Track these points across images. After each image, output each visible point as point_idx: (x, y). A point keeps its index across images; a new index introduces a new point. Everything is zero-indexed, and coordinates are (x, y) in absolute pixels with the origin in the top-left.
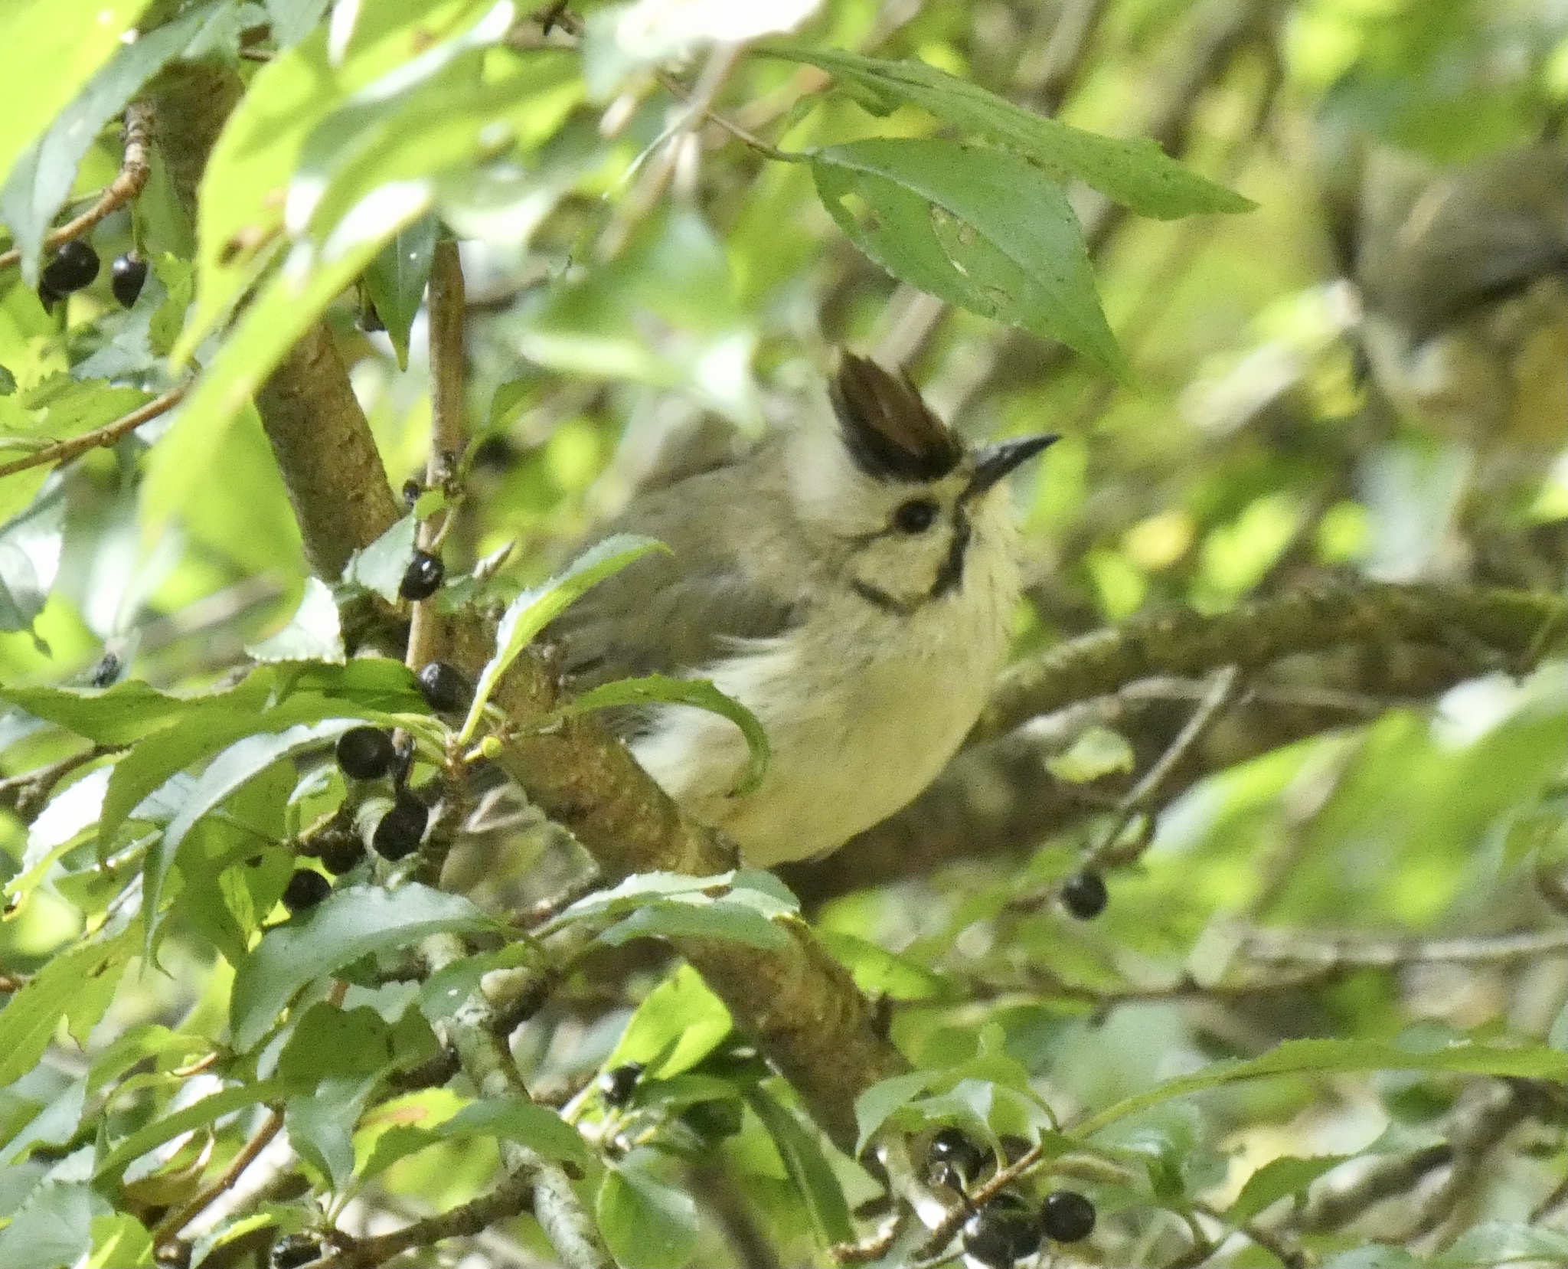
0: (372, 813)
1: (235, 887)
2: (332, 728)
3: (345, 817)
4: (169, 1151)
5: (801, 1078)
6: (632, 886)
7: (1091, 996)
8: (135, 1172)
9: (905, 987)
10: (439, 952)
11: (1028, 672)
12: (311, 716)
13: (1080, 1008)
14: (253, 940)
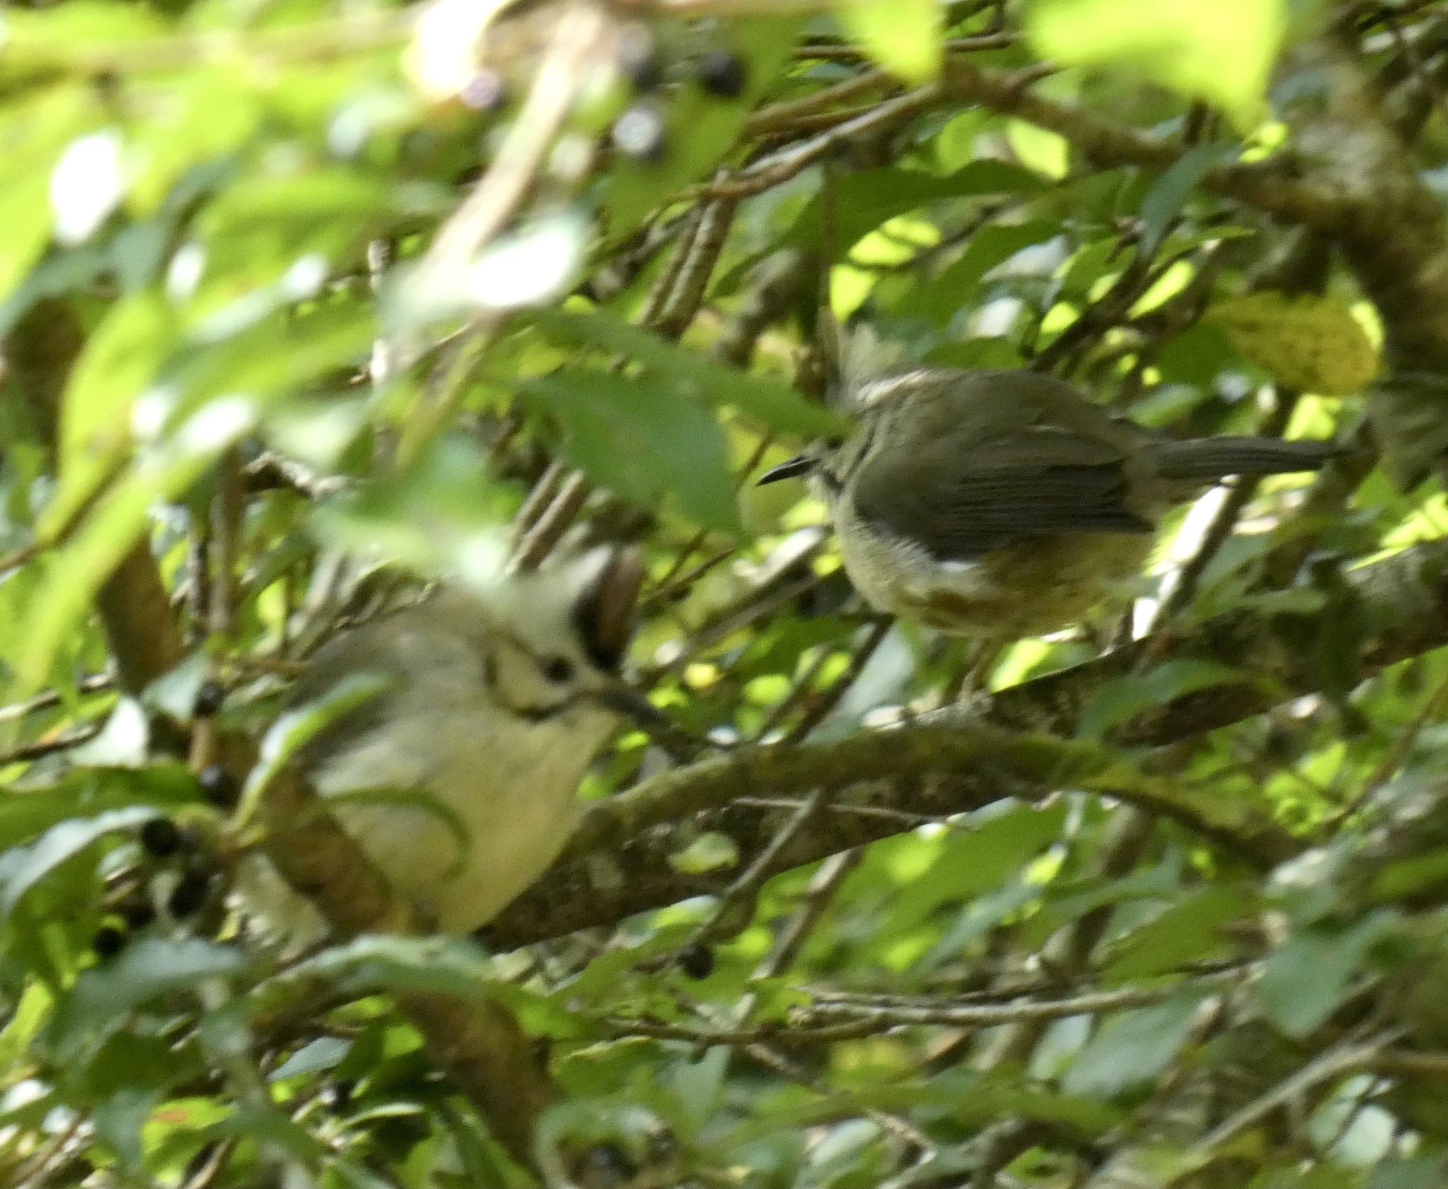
0: (164, 885)
1: (55, 937)
2: (136, 815)
3: (142, 889)
5: (481, 1101)
6: (364, 946)
7: (692, 1037)
9: (560, 1029)
10: (214, 995)
12: (119, 805)
13: (686, 1047)
14: (68, 979)
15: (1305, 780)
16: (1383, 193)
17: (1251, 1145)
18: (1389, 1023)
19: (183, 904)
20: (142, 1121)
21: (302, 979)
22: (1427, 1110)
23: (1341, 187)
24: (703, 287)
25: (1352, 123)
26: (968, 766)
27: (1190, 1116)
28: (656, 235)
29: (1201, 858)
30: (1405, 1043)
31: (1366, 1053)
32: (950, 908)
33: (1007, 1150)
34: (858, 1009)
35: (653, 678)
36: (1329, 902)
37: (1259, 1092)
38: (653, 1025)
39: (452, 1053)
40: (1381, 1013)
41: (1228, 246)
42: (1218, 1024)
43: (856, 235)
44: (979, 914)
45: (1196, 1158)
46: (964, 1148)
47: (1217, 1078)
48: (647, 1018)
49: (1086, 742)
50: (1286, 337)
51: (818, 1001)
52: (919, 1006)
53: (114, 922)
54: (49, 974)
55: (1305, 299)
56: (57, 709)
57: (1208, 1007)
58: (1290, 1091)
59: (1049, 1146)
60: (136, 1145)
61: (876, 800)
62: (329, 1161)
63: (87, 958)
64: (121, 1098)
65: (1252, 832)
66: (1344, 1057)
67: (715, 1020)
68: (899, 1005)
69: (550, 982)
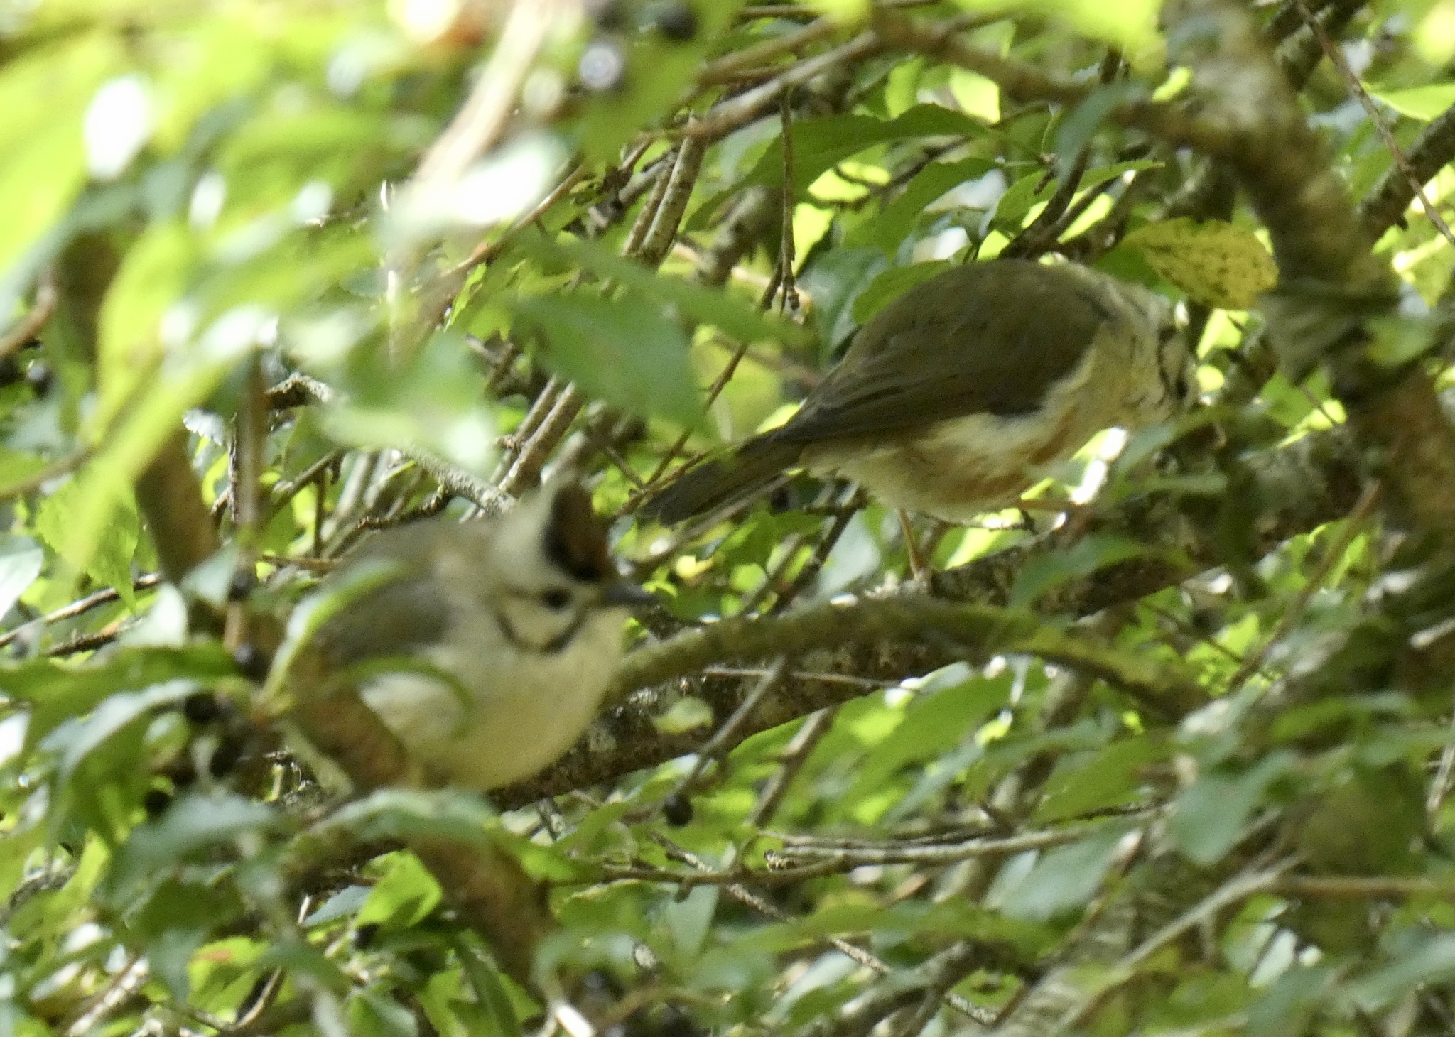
0: (204, 750)
1: (110, 798)
2: (178, 689)
3: (186, 753)
4: (65, 976)
5: (490, 935)
6: (381, 800)
7: (678, 880)
8: (41, 992)
9: (558, 872)
10: (250, 845)
11: (640, 658)
12: (162, 680)
13: (672, 888)
14: (122, 834)
15: (1223, 649)
16: (1270, 121)
17: (1168, 962)
18: (1289, 851)
19: (221, 767)
20: (190, 959)
21: (329, 831)
22: (1323, 928)
23: (1232, 118)
24: (678, 221)
25: (1241, 61)
26: (915, 635)
27: (1116, 938)
28: (638, 178)
29: (1132, 719)
30: (1303, 869)
31: (1268, 878)
32: (912, 768)
33: (957, 972)
34: (822, 852)
35: (645, 570)
36: (1230, 746)
37: (1175, 914)
38: (642, 868)
39: (462, 894)
40: (1280, 844)
41: (1143, 178)
42: (1139, 855)
43: (814, 175)
44: (936, 773)
45: (1120, 973)
46: (918, 970)
47: (1139, 904)
48: (637, 863)
49: (1018, 610)
50: (1196, 257)
51: (788, 845)
52: (878, 848)
53: (162, 784)
54: (106, 832)
55: (1212, 223)
56: (115, 604)
57: (1130, 842)
58: (1203, 913)
59: (992, 967)
60: (185, 980)
61: (837, 668)
62: (356, 992)
63: (138, 816)
64: (170, 937)
65: (1164, 686)
66: (1248, 882)
67: (701, 866)
68: (860, 848)
69: (553, 835)
